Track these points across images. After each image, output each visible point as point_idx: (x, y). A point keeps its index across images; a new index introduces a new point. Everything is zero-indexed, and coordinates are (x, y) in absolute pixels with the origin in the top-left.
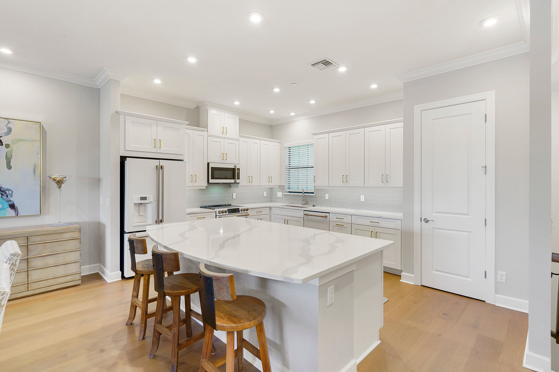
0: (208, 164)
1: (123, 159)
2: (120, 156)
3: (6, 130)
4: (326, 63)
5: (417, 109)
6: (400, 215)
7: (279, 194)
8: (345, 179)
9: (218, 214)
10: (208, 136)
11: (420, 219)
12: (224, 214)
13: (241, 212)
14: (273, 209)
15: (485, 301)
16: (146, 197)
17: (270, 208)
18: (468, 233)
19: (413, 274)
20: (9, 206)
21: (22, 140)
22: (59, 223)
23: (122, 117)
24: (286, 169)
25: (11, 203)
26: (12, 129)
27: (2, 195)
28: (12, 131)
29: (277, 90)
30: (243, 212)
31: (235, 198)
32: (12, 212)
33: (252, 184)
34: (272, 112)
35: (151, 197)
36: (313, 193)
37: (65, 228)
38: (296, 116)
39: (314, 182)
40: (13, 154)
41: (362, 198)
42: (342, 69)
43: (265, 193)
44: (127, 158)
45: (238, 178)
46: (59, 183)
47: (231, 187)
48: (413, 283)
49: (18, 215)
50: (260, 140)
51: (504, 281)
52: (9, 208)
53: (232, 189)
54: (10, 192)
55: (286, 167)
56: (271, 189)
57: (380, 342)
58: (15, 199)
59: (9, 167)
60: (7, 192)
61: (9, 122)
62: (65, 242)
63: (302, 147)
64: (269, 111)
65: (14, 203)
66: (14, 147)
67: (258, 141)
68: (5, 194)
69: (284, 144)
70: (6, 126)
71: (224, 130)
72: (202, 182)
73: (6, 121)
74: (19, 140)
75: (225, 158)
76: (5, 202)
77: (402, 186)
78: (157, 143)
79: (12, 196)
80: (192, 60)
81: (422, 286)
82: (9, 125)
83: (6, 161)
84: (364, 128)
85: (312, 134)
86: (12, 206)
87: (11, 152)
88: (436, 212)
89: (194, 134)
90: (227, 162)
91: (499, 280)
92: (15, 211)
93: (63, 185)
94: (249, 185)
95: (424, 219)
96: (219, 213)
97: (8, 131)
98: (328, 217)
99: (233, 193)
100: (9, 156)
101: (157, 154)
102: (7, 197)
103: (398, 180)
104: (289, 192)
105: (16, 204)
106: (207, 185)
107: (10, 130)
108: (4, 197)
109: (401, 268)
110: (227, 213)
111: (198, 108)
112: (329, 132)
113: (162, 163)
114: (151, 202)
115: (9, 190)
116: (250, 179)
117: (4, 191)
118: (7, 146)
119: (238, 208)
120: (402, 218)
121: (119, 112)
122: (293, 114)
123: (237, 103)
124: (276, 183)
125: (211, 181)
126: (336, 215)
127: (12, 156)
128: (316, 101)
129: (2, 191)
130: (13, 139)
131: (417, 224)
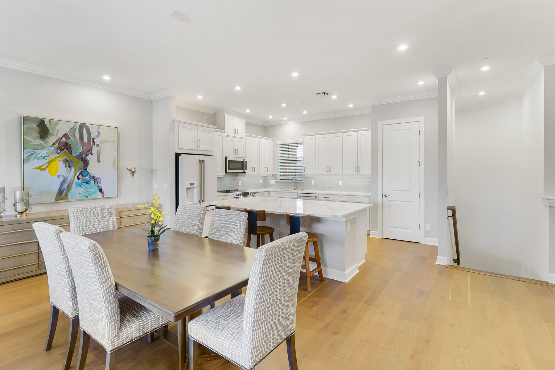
0: (226, 158)
1: (178, 155)
2: (176, 153)
3: (97, 134)
4: (325, 93)
5: (380, 123)
6: (369, 194)
7: (273, 182)
8: (329, 169)
9: (235, 196)
10: (225, 136)
11: (382, 195)
12: (240, 196)
13: (250, 195)
14: (272, 193)
15: (419, 243)
16: (193, 183)
17: (268, 192)
18: (410, 202)
19: (378, 231)
20: (99, 190)
21: (107, 141)
22: (133, 203)
23: (176, 124)
24: (278, 161)
25: (100, 188)
26: (101, 132)
27: (95, 182)
28: (101, 134)
29: (284, 105)
30: (252, 195)
31: (240, 184)
32: (100, 195)
33: (254, 173)
34: (271, 117)
35: (196, 184)
36: (302, 180)
38: (288, 120)
39: (304, 171)
40: (101, 151)
41: (340, 183)
42: (334, 97)
43: (261, 180)
44: (182, 155)
45: (246, 169)
46: (133, 173)
47: (237, 176)
48: (378, 237)
49: (104, 197)
50: (260, 138)
51: (429, 229)
52: (99, 192)
53: (239, 177)
54: (99, 179)
55: (278, 160)
56: (265, 177)
57: (366, 260)
58: (102, 185)
59: (99, 161)
60: (98, 180)
61: (99, 128)
62: (141, 216)
63: (291, 145)
64: (268, 116)
65: (101, 188)
66: (101, 146)
67: (258, 139)
68: (96, 182)
69: (277, 142)
70: (97, 131)
71: (236, 131)
72: (222, 172)
73: (97, 127)
74: (105, 141)
75: (237, 153)
76: (96, 187)
77: (370, 174)
78: (198, 143)
79: (100, 183)
80: (238, 88)
81: (383, 238)
82: (99, 130)
83: (97, 157)
84: (342, 133)
85: (302, 135)
86: (101, 190)
87: (100, 150)
88: (392, 190)
89: (217, 135)
90: (238, 156)
91: (427, 229)
92: (102, 194)
93: (135, 175)
94: (252, 174)
95: (384, 196)
96: (237, 196)
97: (98, 135)
98: (317, 197)
99: (239, 181)
100: (99, 153)
101: (197, 151)
102: (98, 183)
103: (367, 170)
104: (281, 180)
105: (103, 189)
106: (225, 174)
107: (99, 133)
108: (96, 184)
109: (370, 229)
110: (242, 196)
111: (215, 113)
112: (316, 135)
113: (203, 158)
114: (196, 187)
115: (98, 178)
116: (253, 170)
117: (96, 179)
118: (98, 145)
119: (247, 192)
120: (370, 195)
121: (175, 120)
122: (285, 119)
123: (248, 111)
124: (270, 172)
125: (228, 171)
126: (324, 195)
128: (308, 112)
129: (95, 179)
130: (101, 140)
131: (380, 199)
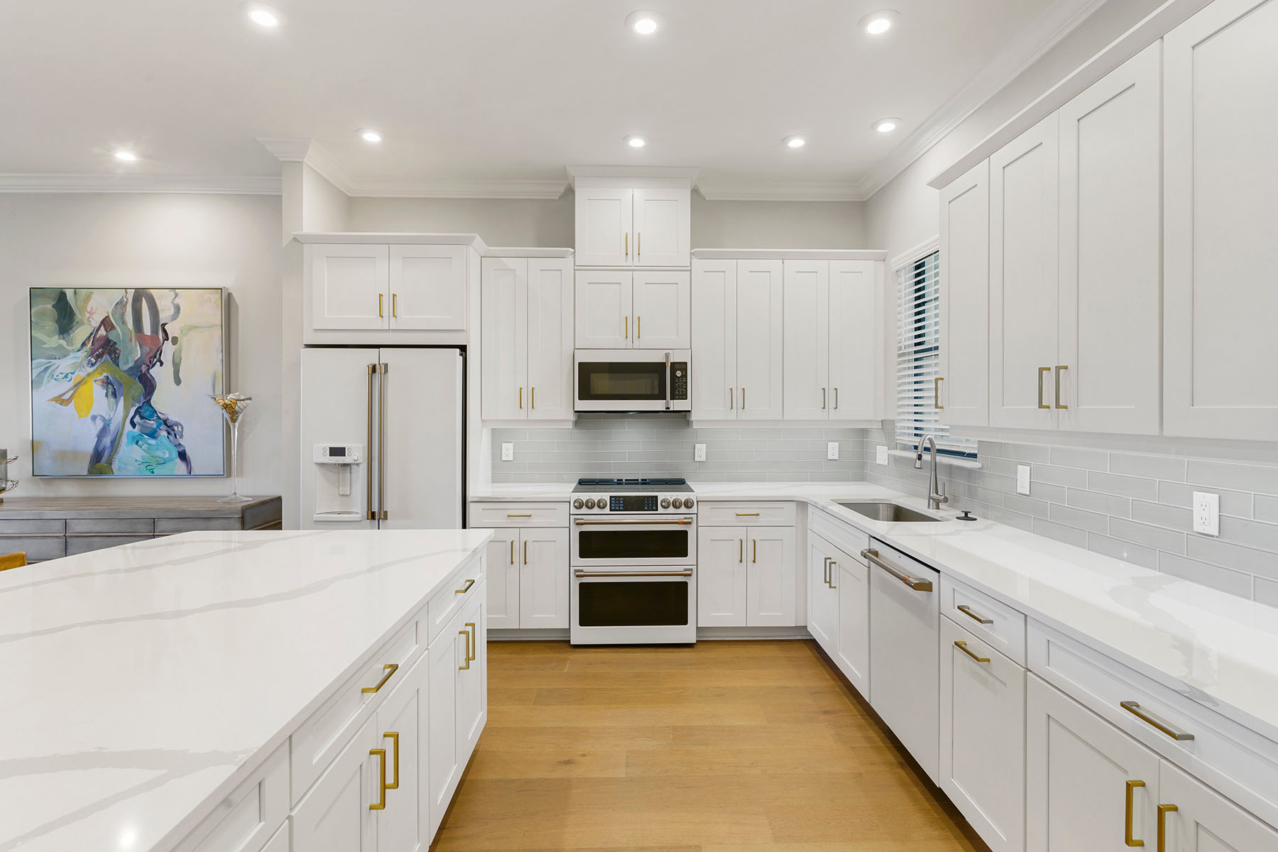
3: (172, 311)
7: (882, 455)
9: (573, 509)
10: (574, 270)
12: (594, 510)
13: (661, 510)
14: (810, 510)
16: (344, 448)
17: (802, 505)
20: (179, 456)
21: (196, 327)
25: (181, 449)
26: (181, 307)
27: (169, 433)
28: (181, 312)
30: (671, 510)
31: (704, 459)
32: (181, 467)
36: (974, 456)
37: (215, 509)
39: (936, 406)
40: (183, 356)
43: (833, 446)
45: (681, 396)
49: (192, 474)
50: (783, 257)
52: (178, 458)
54: (180, 429)
56: (861, 431)
58: (187, 443)
59: (177, 379)
60: (176, 428)
61: (176, 295)
65: (185, 450)
66: (183, 341)
68: (172, 433)
70: (173, 302)
72: (555, 408)
73: (172, 293)
74: (192, 328)
75: (633, 334)
76: (172, 447)
79: (181, 436)
82: (177, 301)
83: (173, 369)
86: (183, 456)
87: (181, 351)
92: (187, 466)
96: (577, 507)
97: (175, 312)
98: (933, 588)
99: (696, 445)
100: (177, 361)
102: (176, 437)
105: (188, 452)
107: (177, 308)
108: (172, 438)
110: (607, 510)
113: (388, 356)
114: (355, 464)
115: (177, 424)
117: (172, 426)
118: (175, 341)
119: (652, 497)
121: (298, 238)
127: (181, 359)
129: (169, 427)
130: (182, 325)
